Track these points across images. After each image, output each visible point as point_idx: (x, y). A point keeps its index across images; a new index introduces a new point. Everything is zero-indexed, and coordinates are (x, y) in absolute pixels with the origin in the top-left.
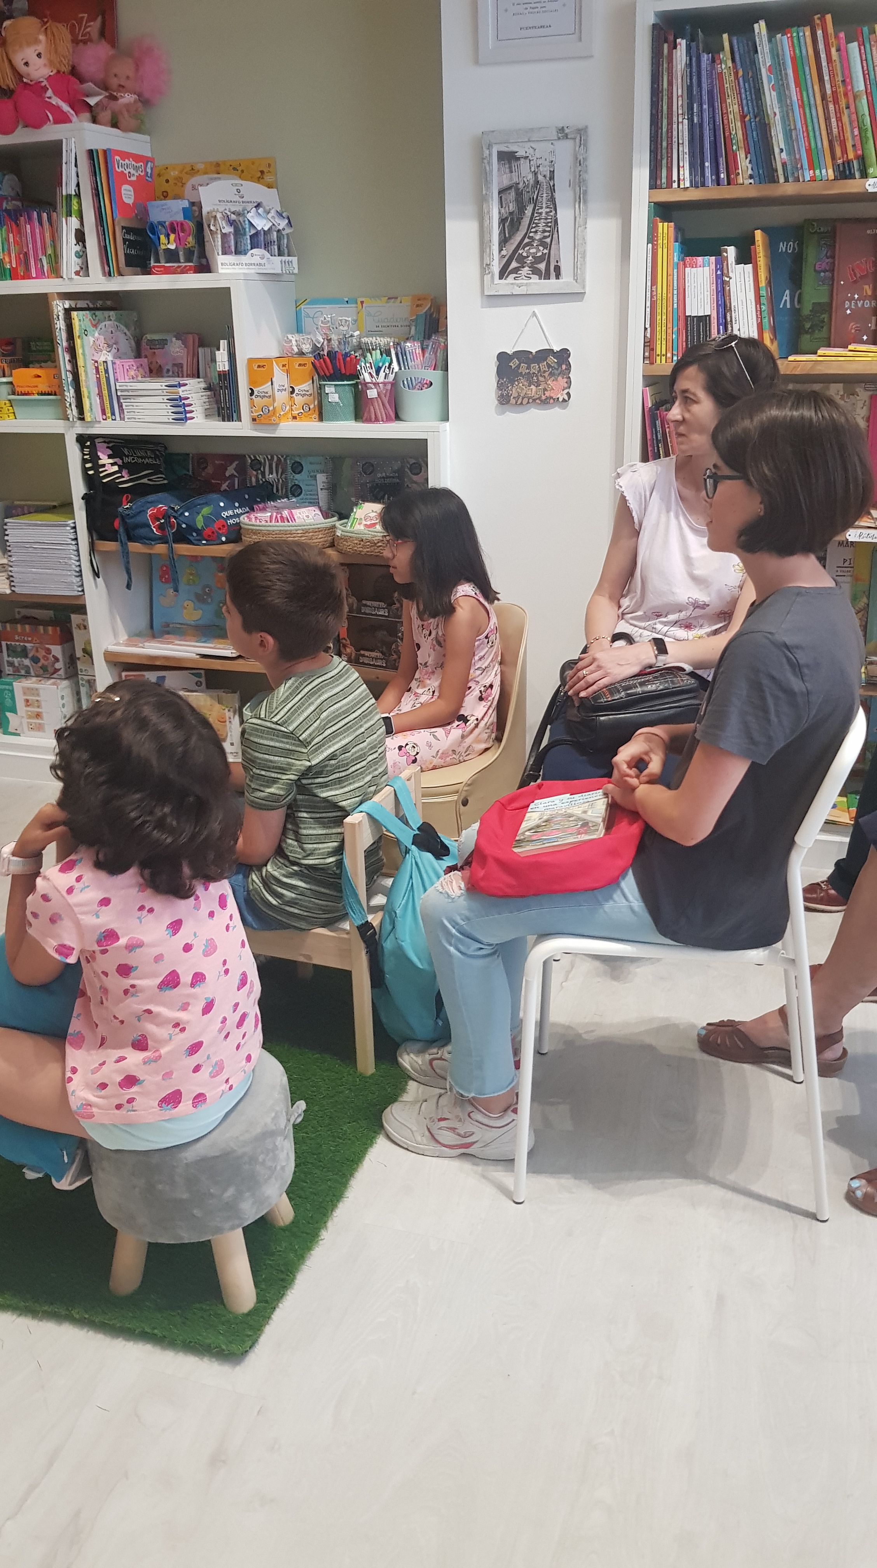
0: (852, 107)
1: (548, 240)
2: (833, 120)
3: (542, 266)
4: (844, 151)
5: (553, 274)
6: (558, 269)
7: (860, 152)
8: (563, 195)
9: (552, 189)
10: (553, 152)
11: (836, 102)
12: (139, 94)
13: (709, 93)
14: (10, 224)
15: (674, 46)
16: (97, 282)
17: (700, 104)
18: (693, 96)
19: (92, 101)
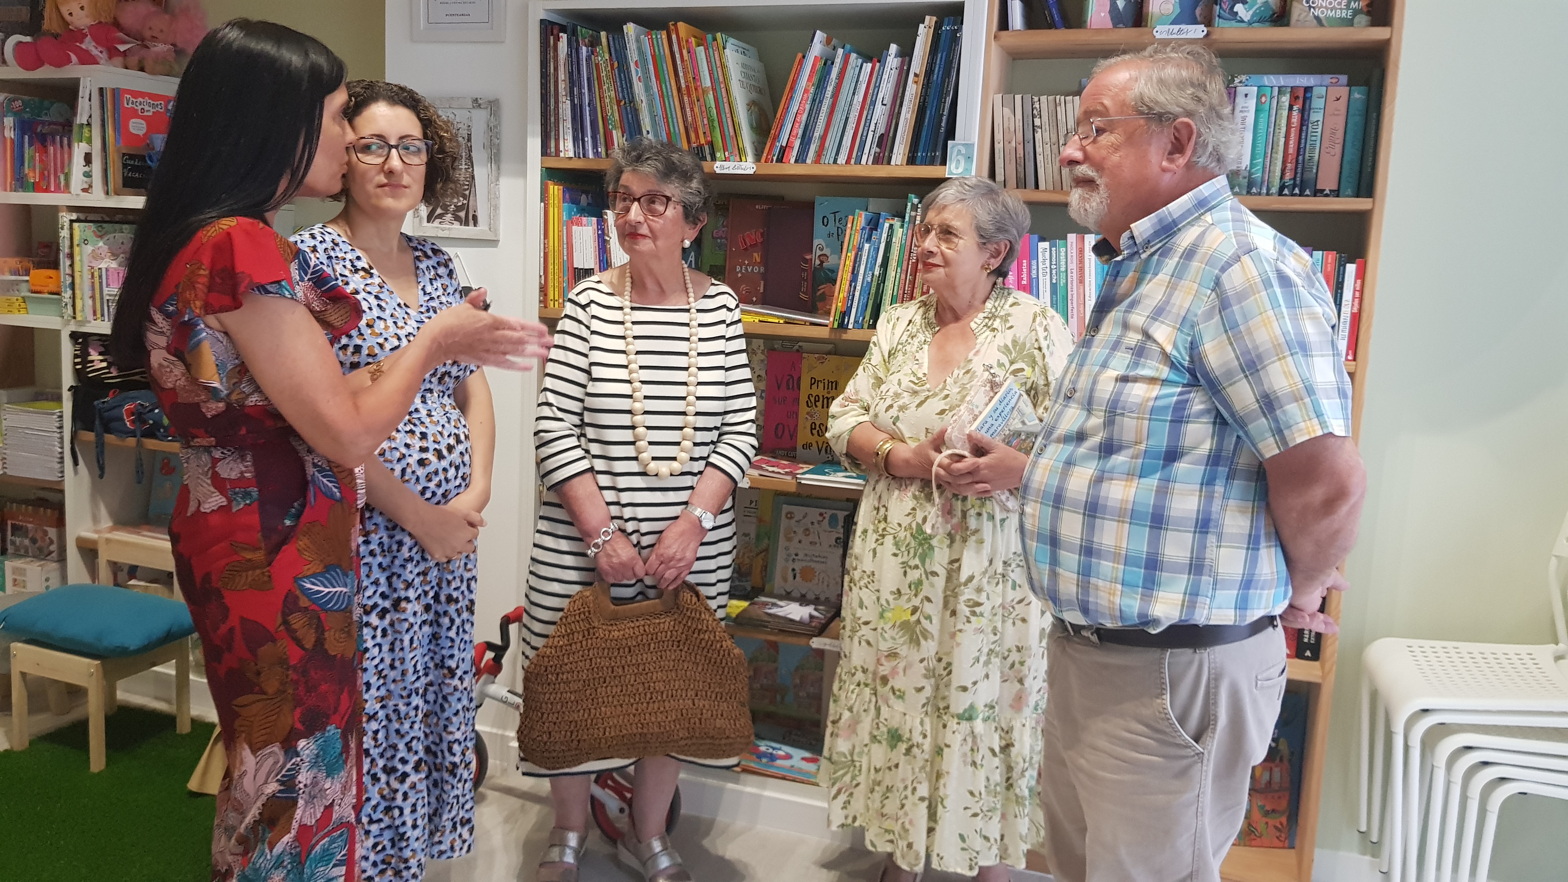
0: (702, 100)
1: (467, 192)
2: (688, 110)
3: (462, 214)
4: (697, 137)
5: (471, 222)
6: (475, 218)
7: (709, 139)
8: (479, 155)
9: (470, 150)
10: (470, 119)
11: (689, 96)
12: (174, 45)
13: (588, 79)
14: (38, 145)
15: (558, 39)
16: (98, 199)
17: (580, 88)
18: (574, 81)
19: (122, 48)
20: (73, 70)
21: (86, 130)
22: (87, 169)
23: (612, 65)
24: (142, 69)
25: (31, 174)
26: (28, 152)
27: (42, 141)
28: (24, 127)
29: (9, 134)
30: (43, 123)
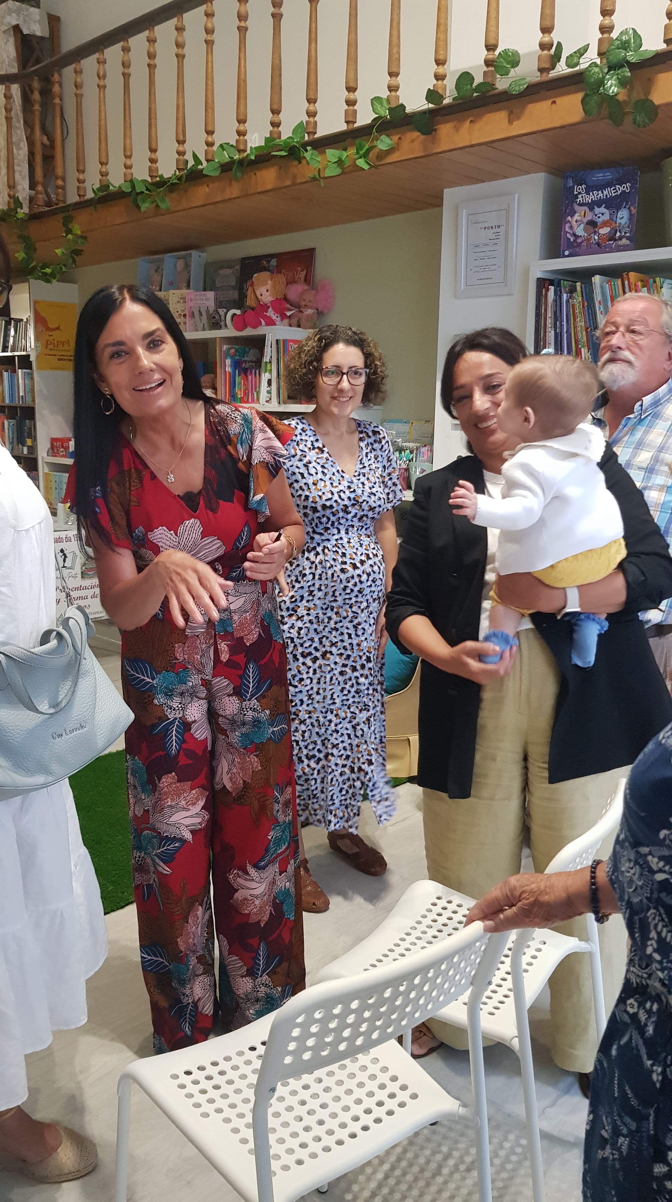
12: (317, 309)
13: (567, 315)
14: (243, 375)
15: (548, 290)
16: (274, 407)
17: (561, 321)
18: (557, 317)
19: (289, 314)
20: (262, 330)
21: (269, 365)
22: (269, 389)
23: (583, 305)
24: (299, 326)
25: (239, 393)
26: (238, 379)
27: (245, 372)
28: (236, 365)
29: (228, 369)
30: (245, 362)
